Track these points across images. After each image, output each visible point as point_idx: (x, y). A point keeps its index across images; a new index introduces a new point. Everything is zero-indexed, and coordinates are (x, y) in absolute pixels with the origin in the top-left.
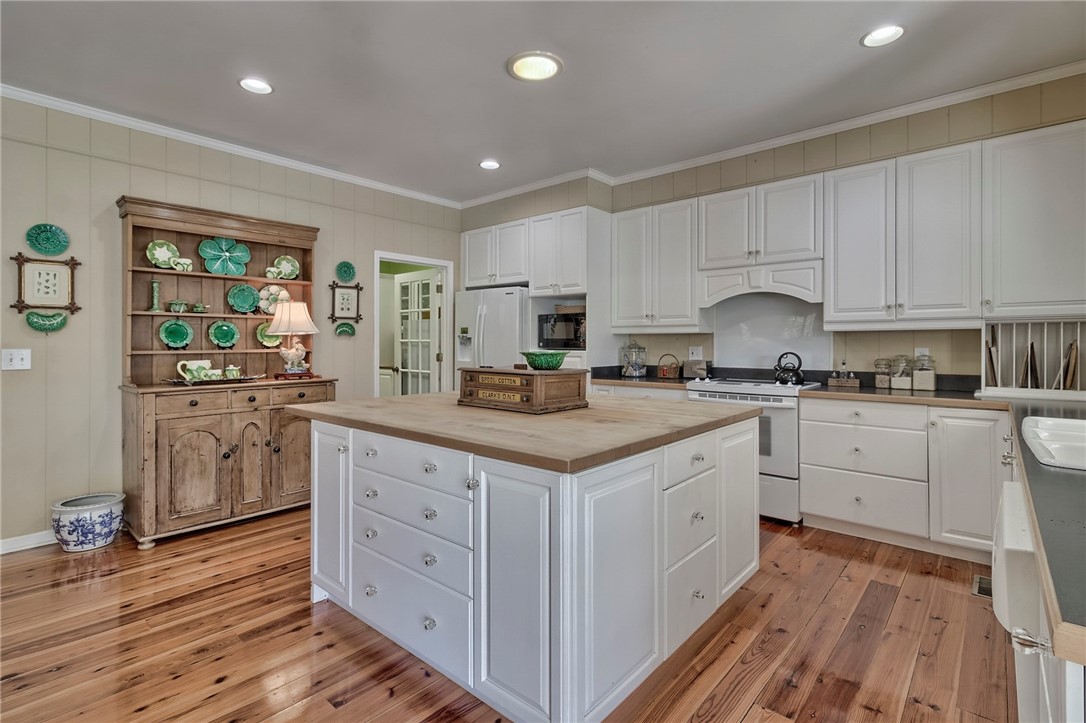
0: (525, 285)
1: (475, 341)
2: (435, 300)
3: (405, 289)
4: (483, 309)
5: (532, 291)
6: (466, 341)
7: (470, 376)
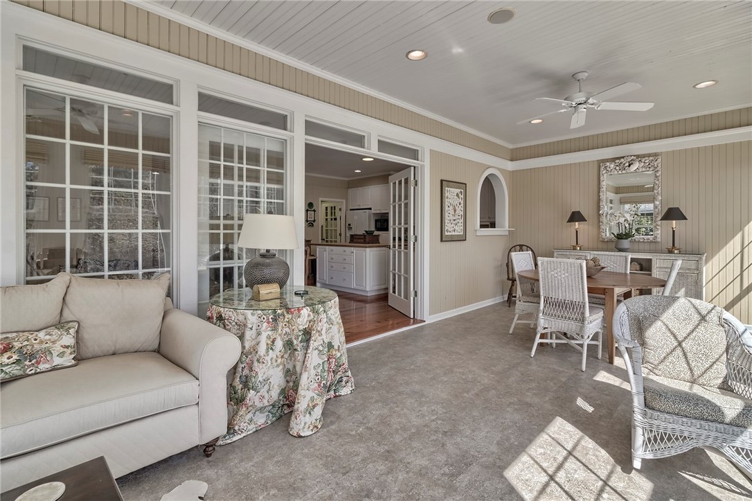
0: (370, 209)
1: (353, 229)
2: (338, 214)
3: (327, 208)
4: (356, 217)
5: (373, 211)
6: (350, 228)
7: (352, 236)
